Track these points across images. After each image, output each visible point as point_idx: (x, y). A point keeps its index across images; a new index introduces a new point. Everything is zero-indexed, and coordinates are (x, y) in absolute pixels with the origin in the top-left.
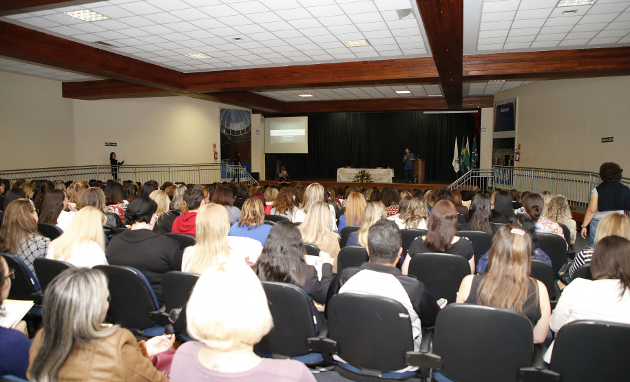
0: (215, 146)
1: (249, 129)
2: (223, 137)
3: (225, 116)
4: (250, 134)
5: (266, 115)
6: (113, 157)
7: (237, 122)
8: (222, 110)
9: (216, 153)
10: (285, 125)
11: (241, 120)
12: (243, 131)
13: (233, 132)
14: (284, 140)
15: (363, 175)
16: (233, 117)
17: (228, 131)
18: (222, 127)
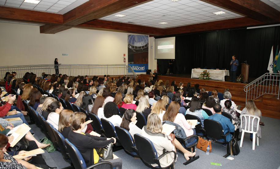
0: (124, 55)
1: (147, 45)
2: (129, 50)
3: (131, 39)
4: (147, 49)
5: (156, 37)
6: (56, 61)
7: (139, 42)
8: (129, 36)
9: (125, 59)
10: (164, 42)
11: (142, 41)
12: (143, 47)
13: (136, 47)
14: (163, 52)
15: (205, 74)
16: (136, 39)
17: (133, 47)
18: (129, 45)
